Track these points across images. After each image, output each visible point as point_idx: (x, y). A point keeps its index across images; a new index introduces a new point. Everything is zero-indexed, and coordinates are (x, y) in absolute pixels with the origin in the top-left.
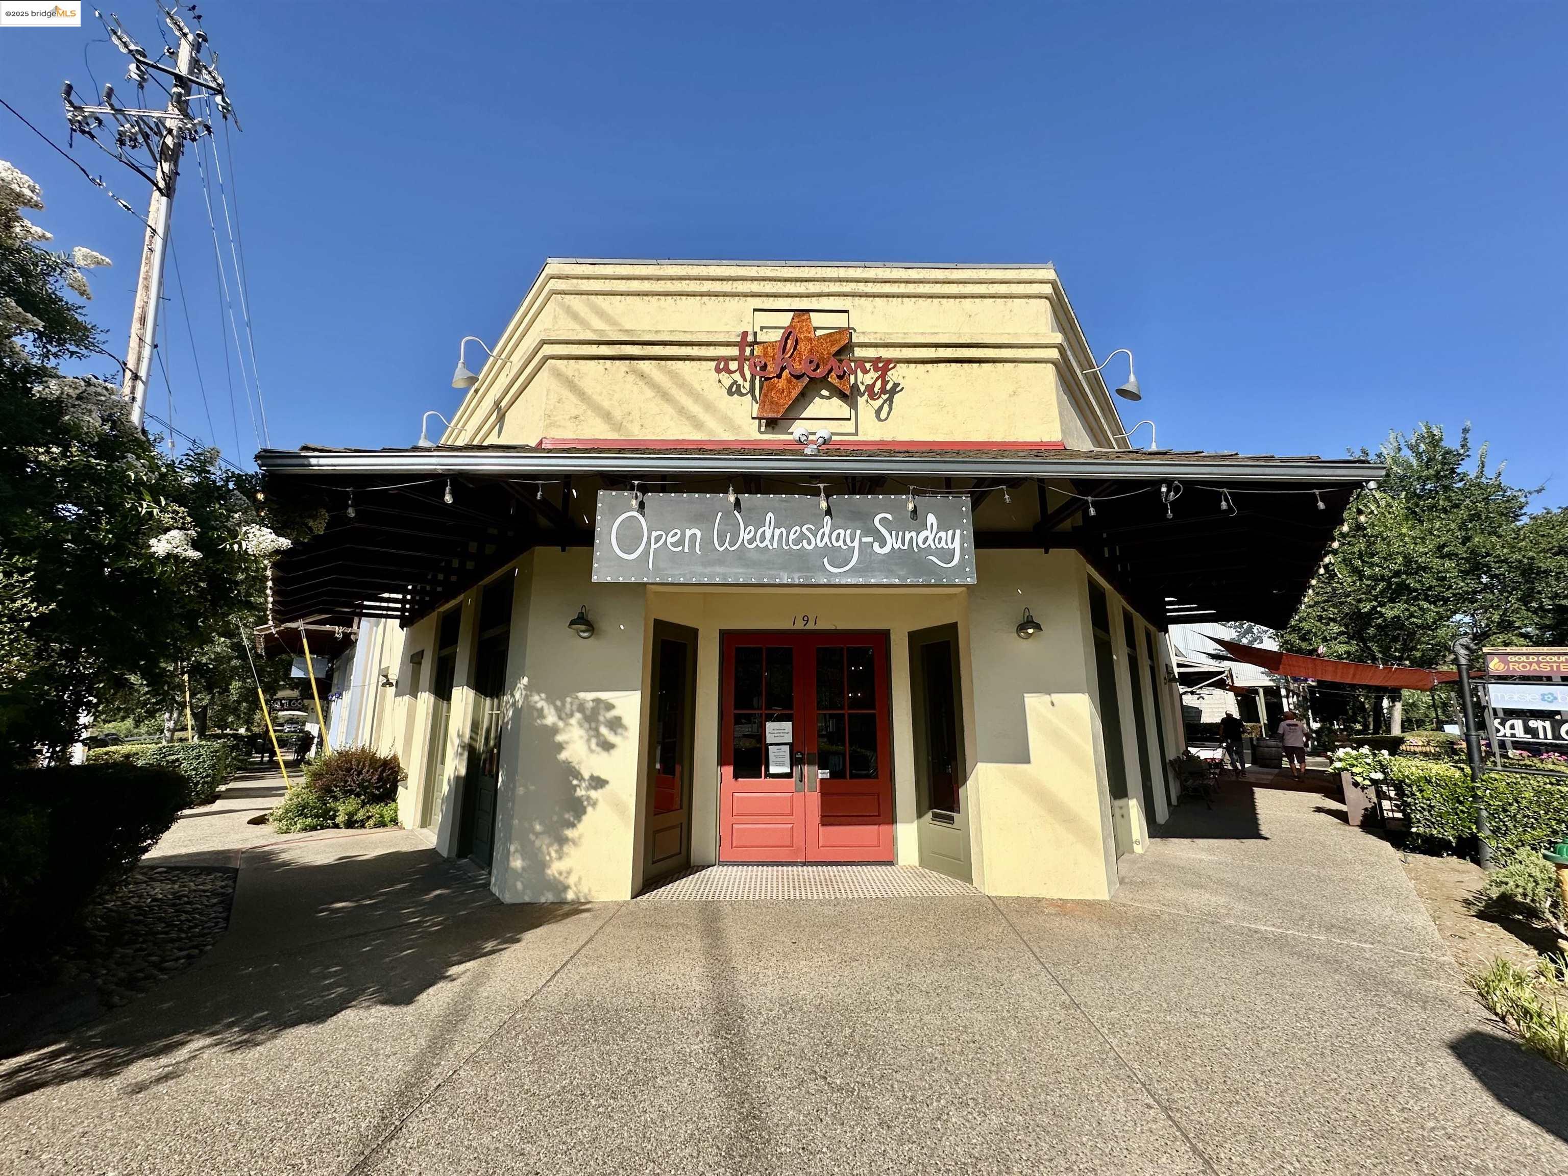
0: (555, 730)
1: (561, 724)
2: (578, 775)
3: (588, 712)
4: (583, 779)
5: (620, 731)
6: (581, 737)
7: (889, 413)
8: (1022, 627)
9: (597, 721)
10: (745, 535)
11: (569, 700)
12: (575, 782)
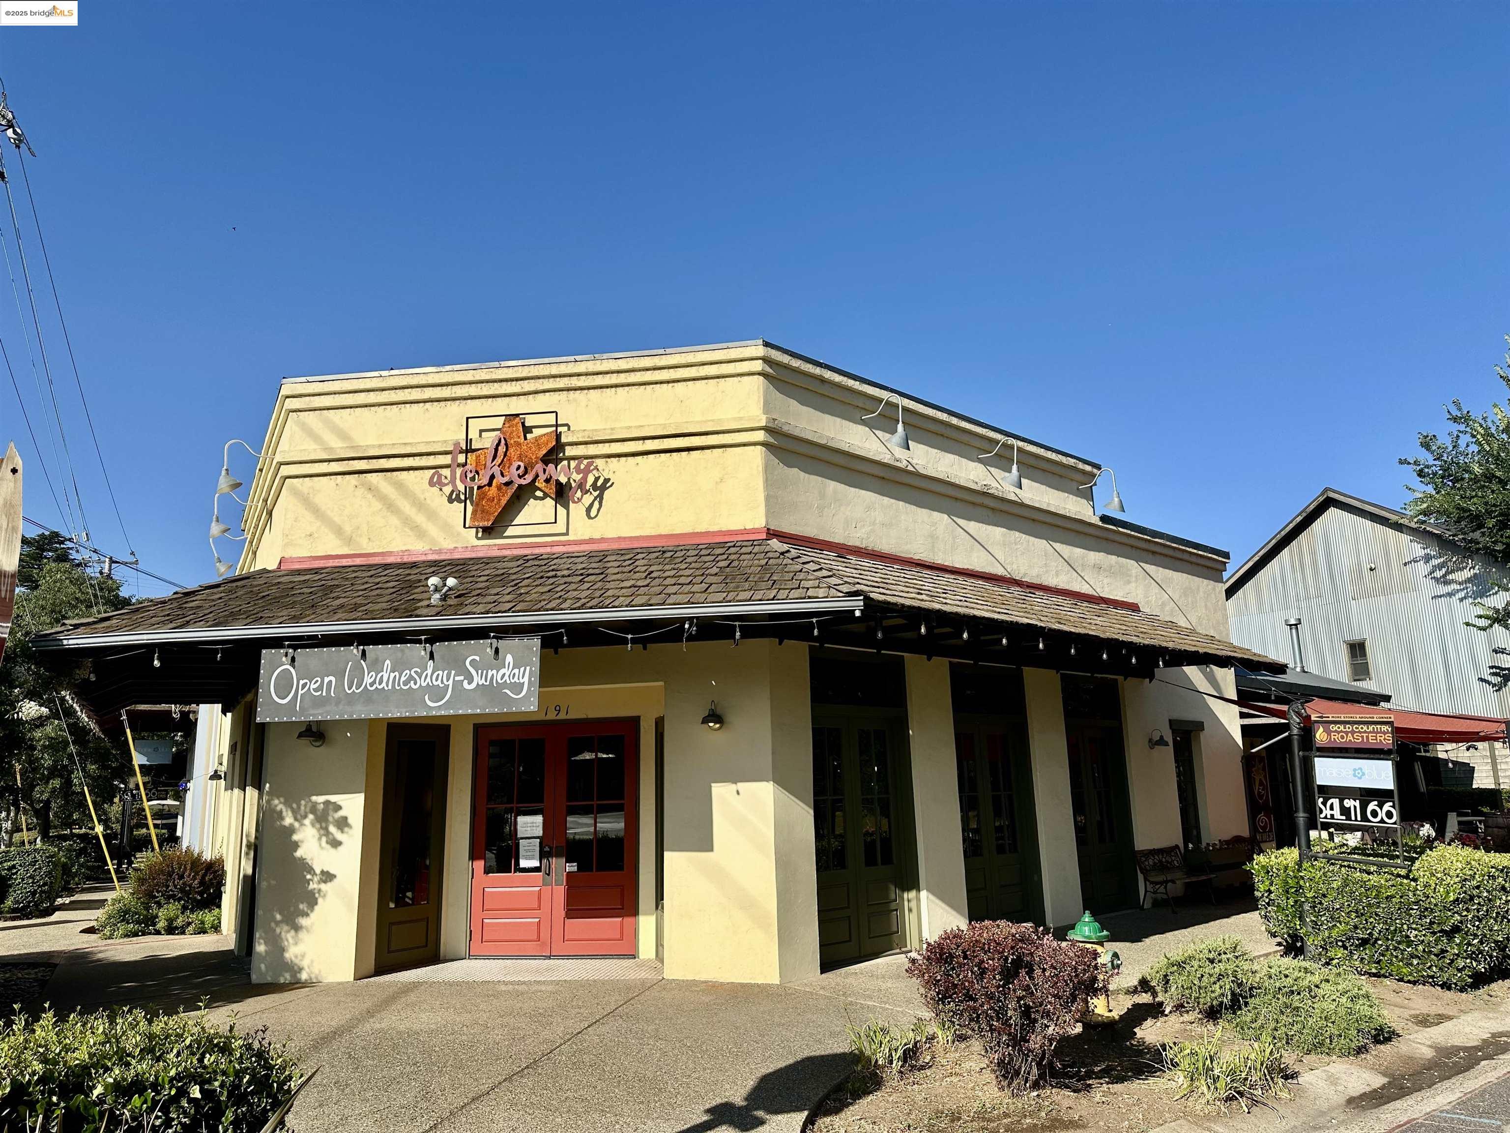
0: (291, 830)
1: (297, 825)
2: (311, 870)
3: (318, 813)
4: (315, 874)
5: (346, 829)
6: (314, 836)
7: (599, 510)
8: (705, 721)
9: (327, 821)
10: (367, 680)
11: (303, 802)
12: (309, 877)
